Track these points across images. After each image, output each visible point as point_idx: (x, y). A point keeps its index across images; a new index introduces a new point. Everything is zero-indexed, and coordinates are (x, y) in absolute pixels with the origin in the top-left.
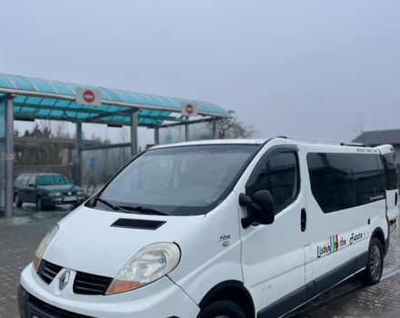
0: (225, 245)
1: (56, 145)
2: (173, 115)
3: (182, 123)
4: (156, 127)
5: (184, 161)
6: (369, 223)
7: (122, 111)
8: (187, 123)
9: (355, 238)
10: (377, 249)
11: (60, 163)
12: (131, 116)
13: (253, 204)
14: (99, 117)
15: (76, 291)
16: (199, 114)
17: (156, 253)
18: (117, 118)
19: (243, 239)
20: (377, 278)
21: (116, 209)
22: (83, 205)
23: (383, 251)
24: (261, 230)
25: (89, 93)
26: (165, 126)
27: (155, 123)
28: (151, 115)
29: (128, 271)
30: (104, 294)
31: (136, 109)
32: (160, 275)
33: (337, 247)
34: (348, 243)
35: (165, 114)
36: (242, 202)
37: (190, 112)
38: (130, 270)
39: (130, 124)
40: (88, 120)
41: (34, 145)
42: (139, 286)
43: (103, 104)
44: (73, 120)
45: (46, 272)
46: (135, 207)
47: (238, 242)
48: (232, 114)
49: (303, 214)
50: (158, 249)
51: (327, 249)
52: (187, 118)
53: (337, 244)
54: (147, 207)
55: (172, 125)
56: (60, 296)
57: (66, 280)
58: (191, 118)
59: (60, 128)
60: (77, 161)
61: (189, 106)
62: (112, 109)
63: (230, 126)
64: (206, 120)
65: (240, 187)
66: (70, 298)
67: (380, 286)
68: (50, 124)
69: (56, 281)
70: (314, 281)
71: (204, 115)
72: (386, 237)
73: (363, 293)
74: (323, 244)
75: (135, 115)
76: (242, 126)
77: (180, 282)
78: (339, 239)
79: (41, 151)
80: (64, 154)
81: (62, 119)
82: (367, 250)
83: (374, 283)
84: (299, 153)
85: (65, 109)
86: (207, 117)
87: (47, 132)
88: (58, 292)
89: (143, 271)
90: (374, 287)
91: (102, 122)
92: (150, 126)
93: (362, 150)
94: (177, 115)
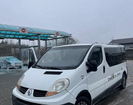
0: (82, 79)
1: (10, 47)
2: (51, 36)
3: (54, 39)
4: (46, 40)
5: (64, 52)
6: (122, 69)
7: (35, 35)
8: (56, 39)
9: (118, 74)
10: (124, 78)
11: (12, 53)
12: (38, 37)
13: (91, 65)
14: (26, 37)
15: (34, 96)
16: (60, 35)
17: (61, 82)
18: (32, 37)
19: (87, 76)
20: (125, 87)
21: (44, 68)
22: (31, 67)
23: (126, 78)
24: (93, 73)
25: (23, 29)
26: (49, 40)
27: (45, 38)
28: (44, 36)
29: (52, 89)
30: (45, 97)
31: (40, 34)
32: (63, 89)
33: (113, 78)
34: (116, 76)
35: (48, 36)
36: (87, 64)
37: (58, 35)
38: (53, 88)
39: (37, 39)
40: (23, 38)
41: (2, 47)
42: (57, 93)
43: (28, 33)
44: (17, 38)
45: (22, 90)
46: (51, 67)
47: (86, 77)
48: (71, 35)
49: (104, 67)
50: (62, 81)
51: (111, 79)
52: (56, 37)
53: (113, 76)
54: (55, 67)
55: (51, 39)
56: (29, 98)
57: (30, 93)
58: (58, 37)
59: (11, 41)
60: (19, 52)
61: (57, 33)
62: (31, 34)
63: (70, 39)
64: (63, 37)
65: (86, 60)
66: (33, 98)
67: (126, 89)
68: (8, 40)
69: (27, 93)
70: (107, 89)
71: (62, 36)
72: (127, 74)
73: (121, 92)
74: (110, 77)
75: (39, 36)
76: (74, 39)
77: (70, 91)
78: (114, 75)
79: (5, 49)
80: (13, 50)
81: (14, 38)
82: (122, 78)
83: (124, 88)
84: (102, 48)
85: (15, 35)
86: (63, 36)
87: (6, 43)
88: (28, 97)
89: (57, 88)
90: (124, 90)
91: (27, 39)
92: (44, 40)
93: (119, 46)
94: (53, 36)
